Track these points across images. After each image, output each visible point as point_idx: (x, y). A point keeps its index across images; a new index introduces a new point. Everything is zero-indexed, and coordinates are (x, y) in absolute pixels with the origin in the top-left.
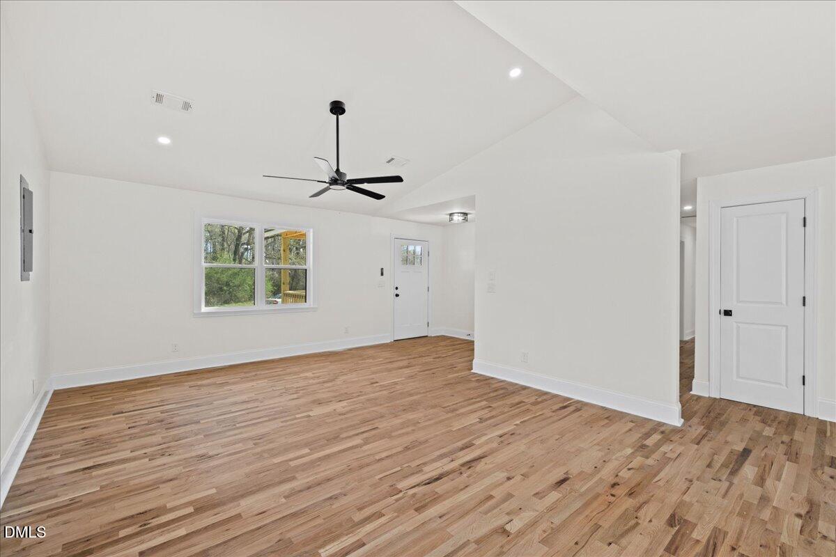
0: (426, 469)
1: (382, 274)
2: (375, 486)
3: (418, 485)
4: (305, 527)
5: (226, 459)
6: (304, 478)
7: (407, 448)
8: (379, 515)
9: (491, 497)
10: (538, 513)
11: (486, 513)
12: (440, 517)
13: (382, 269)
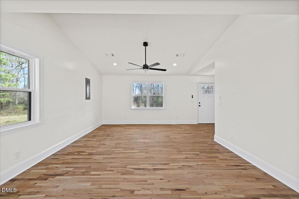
0: (141, 165)
1: (192, 97)
2: (122, 164)
3: (132, 168)
4: (98, 166)
5: (107, 146)
6: (114, 156)
7: (146, 158)
8: (113, 171)
9: (147, 181)
10: (152, 193)
11: (137, 184)
12: (124, 179)
13: (192, 95)
